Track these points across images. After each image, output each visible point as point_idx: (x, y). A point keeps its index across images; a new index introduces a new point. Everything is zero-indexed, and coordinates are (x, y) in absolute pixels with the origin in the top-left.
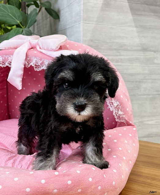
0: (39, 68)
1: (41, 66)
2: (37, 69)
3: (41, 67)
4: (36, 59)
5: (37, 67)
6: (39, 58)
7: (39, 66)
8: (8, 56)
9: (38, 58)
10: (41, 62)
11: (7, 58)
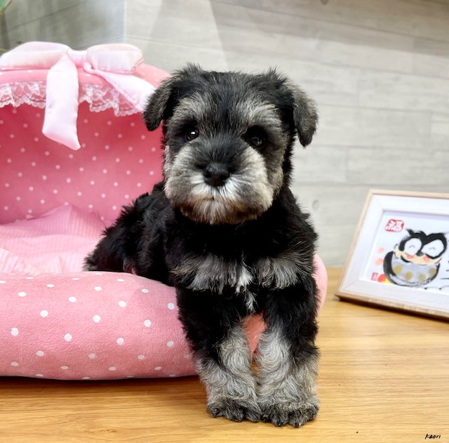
0: (99, 105)
1: (104, 102)
2: (94, 108)
3: (103, 104)
4: (92, 89)
5: (96, 104)
6: (100, 85)
7: (100, 101)
8: (26, 83)
9: (97, 86)
10: (104, 93)
11: (23, 87)
